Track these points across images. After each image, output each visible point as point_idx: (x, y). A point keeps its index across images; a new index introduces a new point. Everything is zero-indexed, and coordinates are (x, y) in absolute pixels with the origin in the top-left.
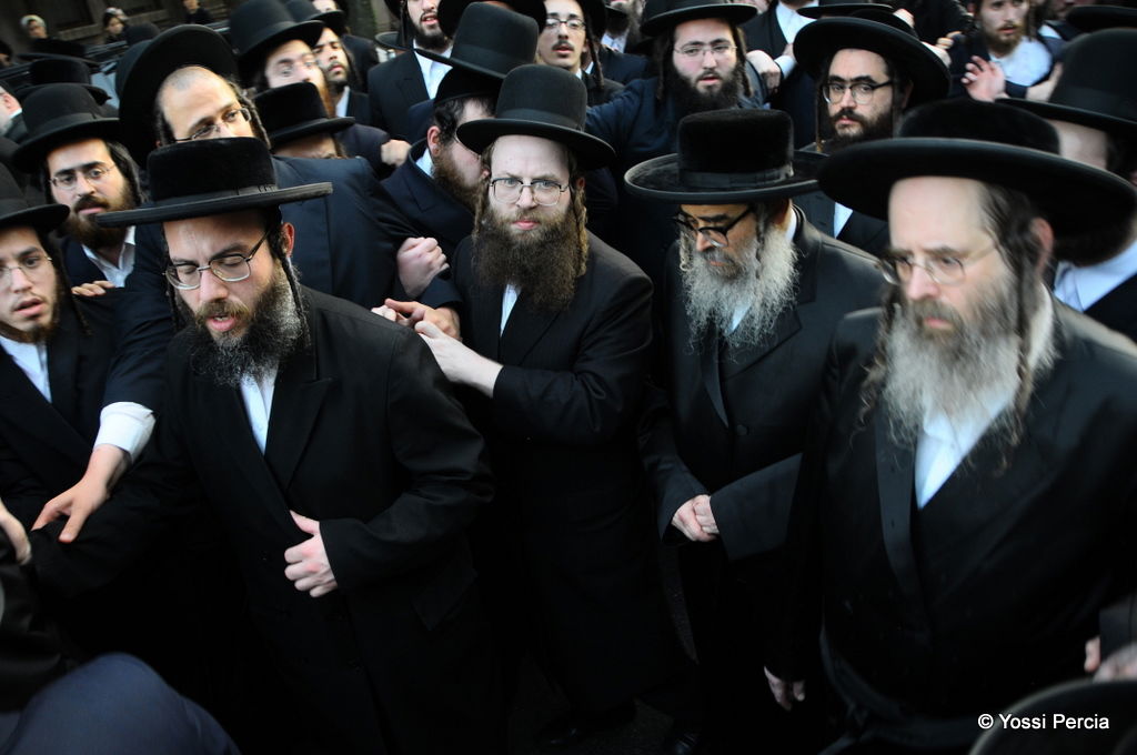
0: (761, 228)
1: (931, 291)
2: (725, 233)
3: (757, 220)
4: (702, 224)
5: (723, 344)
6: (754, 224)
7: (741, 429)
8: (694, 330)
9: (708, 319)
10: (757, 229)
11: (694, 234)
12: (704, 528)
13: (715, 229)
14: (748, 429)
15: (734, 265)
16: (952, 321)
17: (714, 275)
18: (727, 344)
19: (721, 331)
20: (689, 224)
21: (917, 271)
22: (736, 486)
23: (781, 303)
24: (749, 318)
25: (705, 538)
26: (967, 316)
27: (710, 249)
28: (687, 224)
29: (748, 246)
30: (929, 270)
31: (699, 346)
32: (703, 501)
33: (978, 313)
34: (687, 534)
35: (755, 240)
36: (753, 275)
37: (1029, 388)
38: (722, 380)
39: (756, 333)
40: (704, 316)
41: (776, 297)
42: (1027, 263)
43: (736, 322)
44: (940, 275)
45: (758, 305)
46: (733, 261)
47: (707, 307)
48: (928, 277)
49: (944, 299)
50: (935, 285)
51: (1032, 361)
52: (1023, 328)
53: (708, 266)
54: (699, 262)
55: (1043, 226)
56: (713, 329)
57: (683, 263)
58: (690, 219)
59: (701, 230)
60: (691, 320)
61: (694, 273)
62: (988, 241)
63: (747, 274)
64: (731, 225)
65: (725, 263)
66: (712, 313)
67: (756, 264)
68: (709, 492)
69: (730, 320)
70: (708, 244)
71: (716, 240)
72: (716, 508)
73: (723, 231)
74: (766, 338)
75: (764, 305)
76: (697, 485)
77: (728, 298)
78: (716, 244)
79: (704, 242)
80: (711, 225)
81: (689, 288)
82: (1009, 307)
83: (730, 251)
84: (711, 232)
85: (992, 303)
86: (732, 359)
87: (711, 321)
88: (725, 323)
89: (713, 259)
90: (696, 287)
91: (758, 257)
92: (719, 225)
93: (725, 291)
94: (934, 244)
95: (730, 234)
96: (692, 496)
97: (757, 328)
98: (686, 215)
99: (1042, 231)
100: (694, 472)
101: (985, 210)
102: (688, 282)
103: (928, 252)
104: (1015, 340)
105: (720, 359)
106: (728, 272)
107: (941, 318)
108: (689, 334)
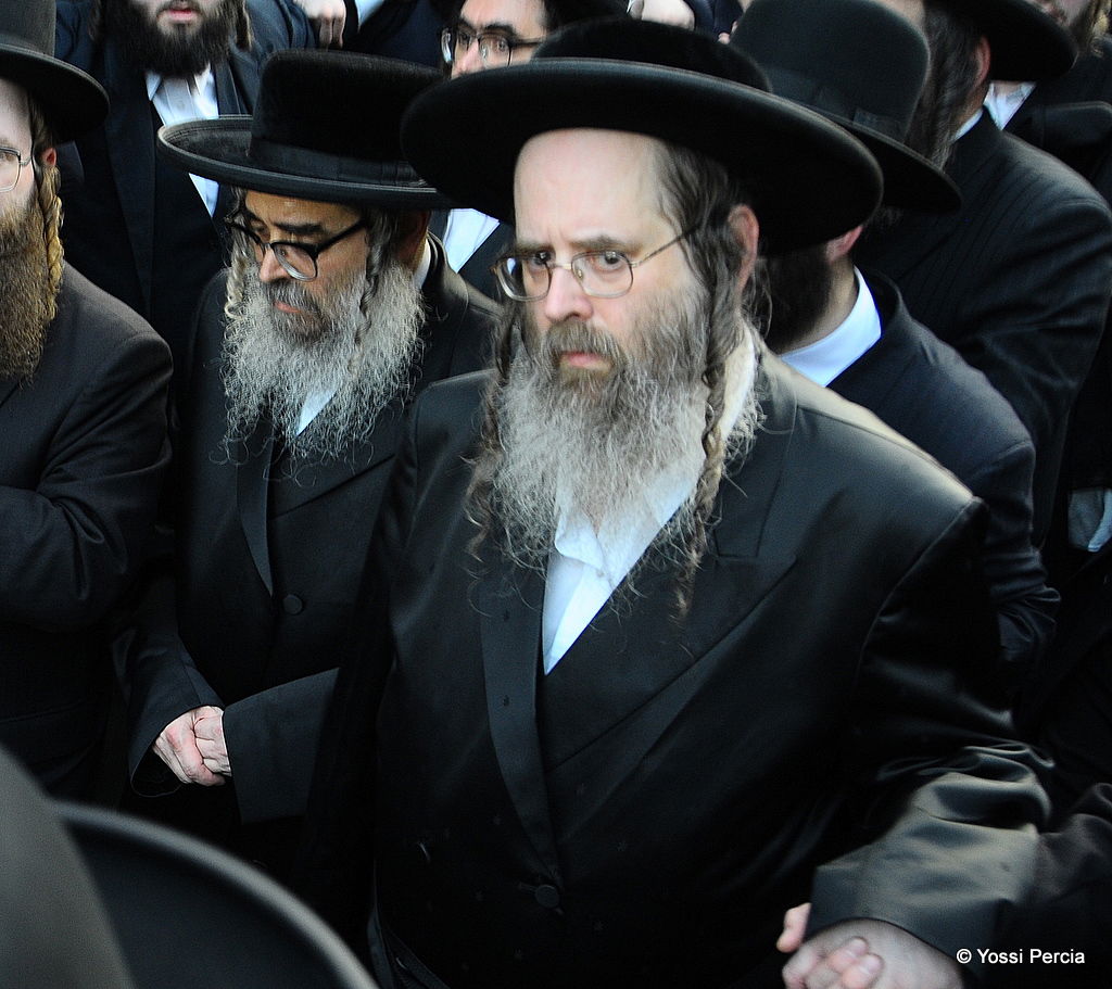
0: (376, 258)
1: (579, 307)
2: (314, 258)
3: (371, 243)
4: (276, 236)
5: (281, 452)
6: (365, 250)
7: (292, 602)
8: (234, 423)
9: (260, 406)
10: (369, 259)
11: (259, 251)
12: (207, 762)
13: (298, 246)
14: (304, 604)
15: (319, 315)
16: (608, 357)
17: (280, 330)
18: (288, 451)
19: (281, 428)
20: (255, 232)
21: (558, 275)
22: (269, 694)
23: (387, 393)
24: (331, 412)
25: (206, 778)
26: (631, 350)
27: (281, 282)
28: (249, 232)
29: (349, 286)
30: (576, 275)
31: (239, 449)
32: (211, 717)
33: (648, 341)
34: (176, 768)
35: (362, 277)
36: (348, 338)
37: (719, 470)
38: (272, 515)
39: (339, 437)
40: (255, 400)
41: (380, 379)
42: (722, 270)
43: (306, 418)
44: (595, 283)
45: (348, 390)
46: (317, 308)
47: (262, 384)
48: (575, 285)
49: (597, 321)
50: (586, 298)
51: (725, 427)
52: (713, 373)
53: (271, 312)
54: (258, 305)
55: (745, 215)
56: (267, 424)
57: (231, 303)
58: (256, 225)
59: (273, 246)
60: (230, 404)
61: (245, 325)
62: (668, 232)
63: (337, 333)
64: (325, 245)
65: (303, 309)
66: (270, 396)
67: (356, 319)
68: (223, 702)
69: (297, 412)
70: (281, 273)
71: (296, 267)
72: (230, 730)
73: (313, 252)
74: (354, 448)
75: (358, 391)
76: (203, 688)
77: (298, 372)
78: (293, 273)
79: (275, 268)
80: (293, 239)
81: (233, 350)
82: (695, 339)
83: (316, 290)
84: (289, 250)
85: (670, 329)
86: (293, 476)
87: (265, 411)
88: (289, 414)
89: (285, 299)
90: (244, 349)
91: (363, 307)
92: (306, 240)
93: (295, 360)
94: (587, 234)
95: (322, 259)
96: (193, 705)
97: (342, 428)
98: (251, 217)
99: (745, 225)
100: (201, 667)
101: (664, 183)
102: (232, 340)
103: (575, 245)
104: (701, 392)
105: (272, 475)
106: (306, 327)
107: (593, 352)
108: (224, 428)
